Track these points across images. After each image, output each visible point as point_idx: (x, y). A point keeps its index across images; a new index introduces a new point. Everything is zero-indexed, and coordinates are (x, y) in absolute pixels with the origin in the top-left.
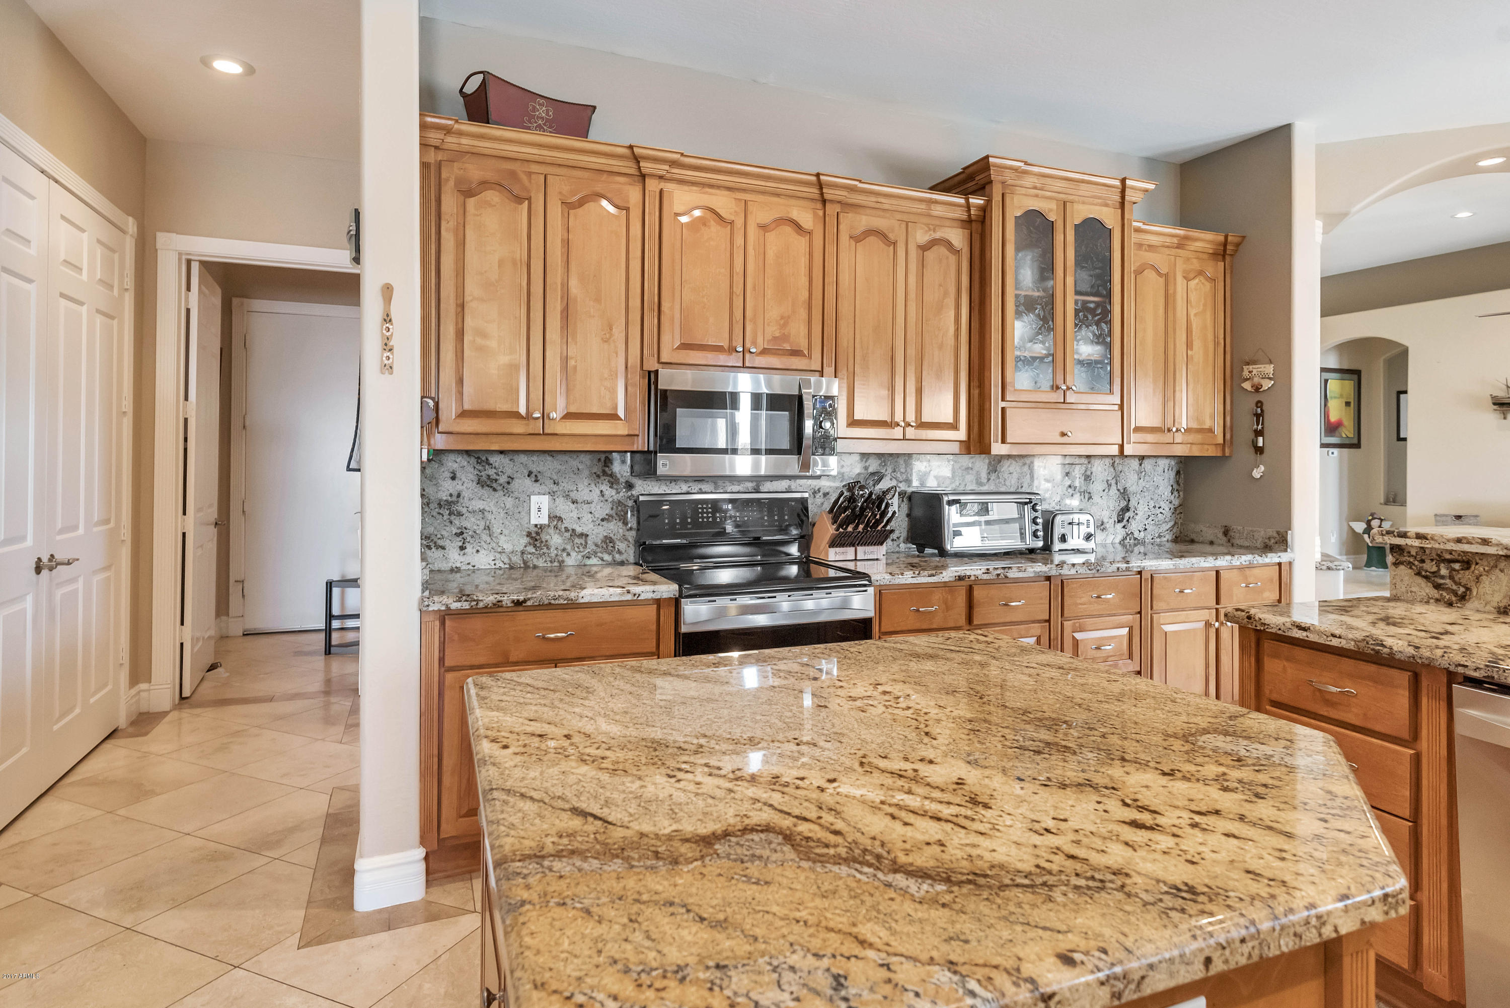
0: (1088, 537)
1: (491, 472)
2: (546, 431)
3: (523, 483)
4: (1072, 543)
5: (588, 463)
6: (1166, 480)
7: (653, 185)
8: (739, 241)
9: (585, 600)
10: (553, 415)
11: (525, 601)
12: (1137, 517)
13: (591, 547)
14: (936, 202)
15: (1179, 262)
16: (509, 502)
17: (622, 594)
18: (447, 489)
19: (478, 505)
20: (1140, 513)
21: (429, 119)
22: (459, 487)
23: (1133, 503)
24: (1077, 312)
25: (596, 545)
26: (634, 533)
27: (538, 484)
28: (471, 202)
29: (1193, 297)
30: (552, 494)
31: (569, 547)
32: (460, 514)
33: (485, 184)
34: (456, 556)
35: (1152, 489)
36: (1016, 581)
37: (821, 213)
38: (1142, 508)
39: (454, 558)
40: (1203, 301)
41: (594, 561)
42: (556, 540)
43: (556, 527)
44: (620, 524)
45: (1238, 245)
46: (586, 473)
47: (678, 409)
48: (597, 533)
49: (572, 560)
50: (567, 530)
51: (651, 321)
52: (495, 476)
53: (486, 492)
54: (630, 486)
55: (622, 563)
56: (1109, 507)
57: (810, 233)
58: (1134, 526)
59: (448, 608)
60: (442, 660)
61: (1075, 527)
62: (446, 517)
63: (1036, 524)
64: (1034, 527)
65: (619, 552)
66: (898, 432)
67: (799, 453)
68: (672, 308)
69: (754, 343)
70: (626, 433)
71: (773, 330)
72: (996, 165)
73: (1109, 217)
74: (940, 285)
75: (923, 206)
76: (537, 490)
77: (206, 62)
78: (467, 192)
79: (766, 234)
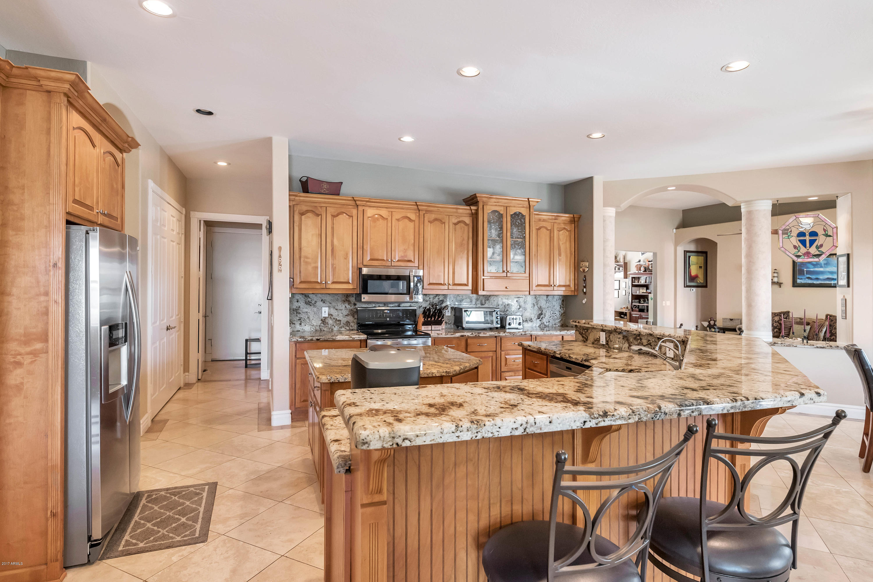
0: (520, 324)
1: (310, 300)
2: (327, 287)
3: (320, 303)
4: (513, 326)
5: (341, 297)
6: (558, 304)
7: (361, 208)
8: (390, 224)
9: (338, 339)
10: (329, 282)
11: (320, 339)
12: (546, 317)
13: (342, 324)
14: (459, 209)
15: (556, 225)
16: (315, 309)
17: (349, 338)
18: (296, 305)
19: (305, 310)
20: (547, 316)
21: (291, 193)
22: (299, 304)
23: (544, 312)
24: (512, 245)
25: (344, 324)
26: (356, 320)
27: (324, 304)
28: (303, 217)
29: (561, 237)
30: (329, 307)
31: (335, 324)
32: (300, 313)
33: (307, 211)
34: (299, 326)
35: (552, 307)
36: (483, 337)
37: (418, 214)
38: (548, 314)
39: (298, 327)
40: (565, 239)
41: (343, 329)
42: (330, 322)
43: (330, 318)
44: (352, 317)
45: (579, 218)
46: (340, 300)
47: (369, 281)
48: (344, 320)
49: (336, 329)
50: (334, 319)
51: (360, 252)
52: (311, 301)
53: (308, 306)
54: (355, 304)
55: (352, 330)
56: (534, 313)
57: (414, 221)
58: (545, 320)
59: (297, 340)
60: (296, 356)
61: (515, 320)
62: (295, 314)
63: (498, 319)
64: (497, 320)
65: (352, 326)
66: (446, 287)
67: (409, 294)
68: (367, 248)
69: (395, 258)
70: (352, 288)
71: (402, 254)
72: (479, 197)
73: (524, 212)
74: (462, 236)
75: (455, 210)
76: (324, 306)
77: (216, 163)
78: (302, 214)
79: (399, 222)
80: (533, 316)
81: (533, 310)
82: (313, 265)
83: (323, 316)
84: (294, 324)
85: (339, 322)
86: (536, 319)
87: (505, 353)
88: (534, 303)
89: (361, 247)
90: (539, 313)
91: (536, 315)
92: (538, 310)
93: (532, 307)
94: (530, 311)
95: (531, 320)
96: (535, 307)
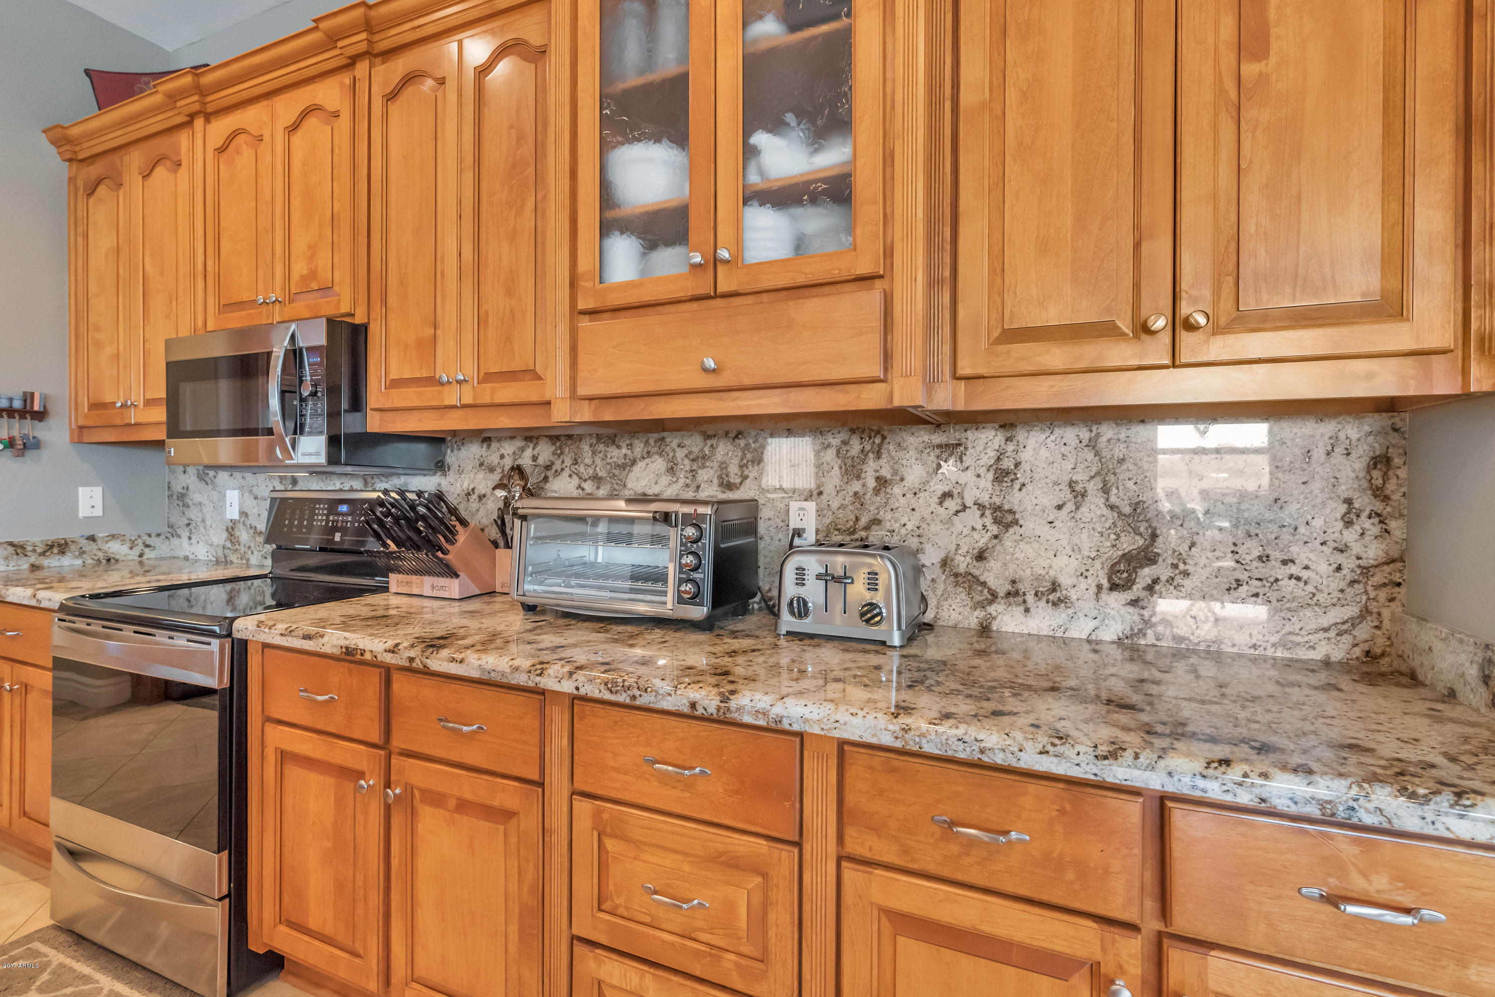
2: (134, 420)
3: (223, 477)
12: (1189, 583)
16: (215, 496)
18: (181, 481)
19: (198, 498)
20: (1202, 572)
22: (188, 481)
28: (91, 202)
30: (241, 489)
31: (252, 545)
32: (188, 506)
34: (187, 546)
37: (349, 81)
38: (1208, 559)
42: (244, 536)
43: (244, 523)
50: (249, 525)
51: (200, 287)
53: (202, 485)
57: (337, 116)
76: (231, 484)
78: (89, 194)
79: (293, 139)
80: (1074, 563)
81: (1072, 524)
82: (109, 350)
83: (229, 516)
84: (179, 536)
85: (261, 539)
86: (1099, 587)
87: (598, 813)
88: (1076, 482)
89: (200, 267)
90: (1120, 553)
91: (1098, 564)
92: (1115, 526)
93: (1059, 507)
94: (1045, 531)
95: (1054, 590)
96: (1082, 509)
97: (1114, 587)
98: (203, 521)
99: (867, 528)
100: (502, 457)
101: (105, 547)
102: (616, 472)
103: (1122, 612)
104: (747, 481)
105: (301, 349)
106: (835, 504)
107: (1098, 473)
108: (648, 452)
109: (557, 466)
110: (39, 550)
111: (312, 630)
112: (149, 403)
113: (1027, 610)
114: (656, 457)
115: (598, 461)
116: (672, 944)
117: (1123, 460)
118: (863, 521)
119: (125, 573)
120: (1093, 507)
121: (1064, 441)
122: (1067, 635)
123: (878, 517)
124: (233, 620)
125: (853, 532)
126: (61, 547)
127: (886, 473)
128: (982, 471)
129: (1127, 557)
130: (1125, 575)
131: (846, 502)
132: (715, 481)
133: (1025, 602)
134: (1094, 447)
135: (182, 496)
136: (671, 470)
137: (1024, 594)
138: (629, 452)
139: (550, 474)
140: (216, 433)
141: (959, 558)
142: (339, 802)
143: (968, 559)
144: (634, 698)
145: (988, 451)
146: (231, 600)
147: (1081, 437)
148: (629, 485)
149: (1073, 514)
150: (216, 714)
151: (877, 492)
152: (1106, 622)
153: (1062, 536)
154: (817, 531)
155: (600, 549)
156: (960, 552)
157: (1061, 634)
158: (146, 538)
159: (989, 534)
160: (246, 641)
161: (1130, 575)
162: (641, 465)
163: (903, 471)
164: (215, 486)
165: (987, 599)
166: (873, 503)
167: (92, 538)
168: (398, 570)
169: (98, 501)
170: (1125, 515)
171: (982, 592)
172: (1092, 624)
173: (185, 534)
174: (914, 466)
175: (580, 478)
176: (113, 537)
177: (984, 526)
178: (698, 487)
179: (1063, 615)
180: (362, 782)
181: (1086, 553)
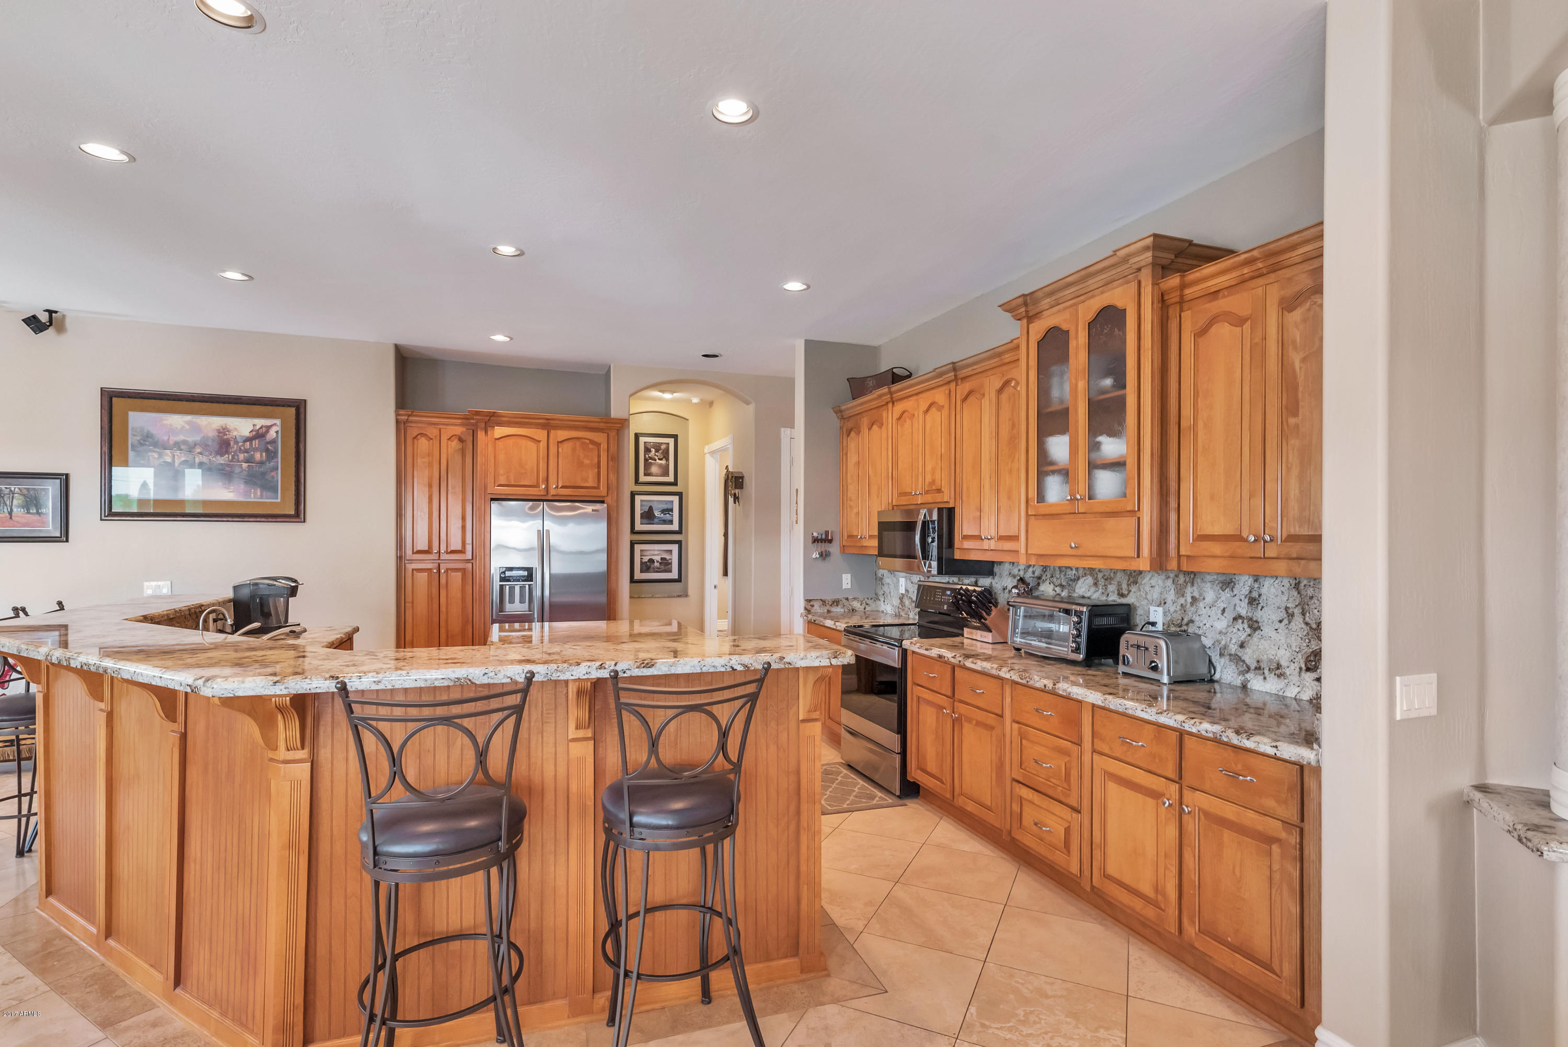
0: (1153, 667)
4: (1136, 668)
8: (916, 425)
10: (866, 537)
15: (1273, 291)
31: (910, 607)
37: (947, 391)
42: (907, 602)
50: (910, 598)
51: (889, 484)
57: (943, 407)
69: (922, 488)
71: (928, 478)
73: (1124, 297)
74: (1010, 420)
75: (997, 359)
78: (848, 435)
79: (927, 417)
80: (1288, 654)
81: (1286, 631)
82: (855, 510)
83: (901, 592)
84: (880, 600)
85: (914, 605)
86: (1301, 669)
87: (1020, 729)
88: (1289, 608)
89: (890, 474)
90: (1311, 650)
91: (1300, 655)
92: (1308, 635)
93: (1281, 621)
94: (1273, 634)
95: (1278, 668)
96: (1292, 624)
97: (1308, 670)
98: (890, 593)
99: (1187, 624)
100: (1019, 570)
101: (852, 604)
102: (1070, 583)
103: (1312, 684)
104: (1131, 593)
105: (928, 521)
106: (1172, 610)
107: (1299, 604)
108: (1085, 574)
109: (1044, 578)
110: (830, 604)
111: (929, 648)
112: (871, 537)
113: (1265, 678)
114: (1089, 576)
115: (1062, 576)
116: (1042, 782)
117: (1312, 597)
118: (1186, 620)
119: (859, 617)
120: (1297, 623)
121: (1283, 584)
122: (1284, 695)
123: (1193, 619)
124: (902, 640)
125: (1181, 626)
126: (836, 602)
127: (1196, 594)
128: (1243, 597)
129: (1315, 653)
130: (1313, 663)
131: (1177, 609)
132: (1116, 592)
133: (1264, 673)
134: (1297, 589)
135: (881, 579)
136: (1096, 584)
137: (1263, 669)
138: (1076, 573)
139: (1041, 581)
140: (895, 556)
141: (1232, 646)
142: (937, 718)
143: (1236, 647)
144: (1028, 682)
145: (1246, 586)
146: (902, 633)
147: (1291, 582)
148: (1076, 591)
149: (1287, 626)
150: (896, 704)
151: (1192, 604)
152: (1304, 689)
153: (1282, 638)
154: (1164, 624)
155: (1062, 626)
156: (1232, 642)
157: (1281, 694)
158: (866, 600)
159: (1246, 633)
160: (906, 650)
161: (1316, 663)
162: (1082, 580)
163: (1206, 595)
164: (895, 576)
165: (1245, 670)
166: (1190, 611)
167: (847, 599)
168: (967, 626)
169: (849, 581)
170: (1313, 629)
171: (1243, 665)
172: (1297, 690)
173: (882, 599)
174: (1210, 592)
175: (1054, 585)
176: (855, 599)
177: (1244, 629)
178: (1108, 595)
179: (1283, 683)
180: (945, 711)
181: (1294, 649)
